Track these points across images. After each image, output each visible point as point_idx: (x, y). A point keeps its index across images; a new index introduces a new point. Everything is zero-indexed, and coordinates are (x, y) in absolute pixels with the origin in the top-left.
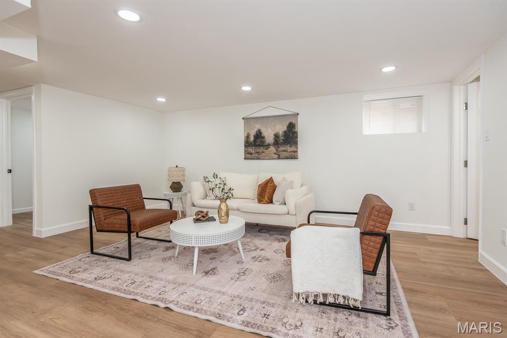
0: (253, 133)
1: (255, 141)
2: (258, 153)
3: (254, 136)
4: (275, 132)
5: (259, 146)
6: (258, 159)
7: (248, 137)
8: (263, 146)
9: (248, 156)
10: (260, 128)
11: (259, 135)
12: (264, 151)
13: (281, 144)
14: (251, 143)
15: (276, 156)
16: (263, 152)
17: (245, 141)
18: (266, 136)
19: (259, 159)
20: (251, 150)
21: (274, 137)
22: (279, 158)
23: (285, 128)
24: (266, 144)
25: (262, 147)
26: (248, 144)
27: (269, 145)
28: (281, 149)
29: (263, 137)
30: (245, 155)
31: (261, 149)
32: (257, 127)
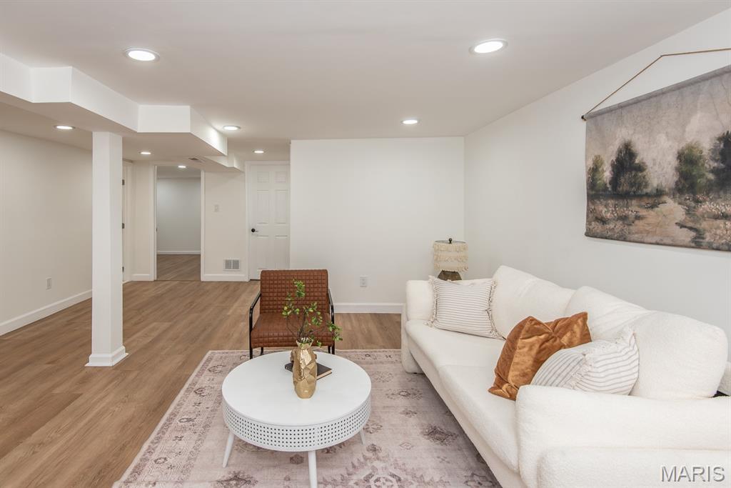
0: (609, 157)
1: (615, 181)
2: (624, 218)
3: (613, 165)
4: (683, 145)
5: (626, 196)
6: (622, 238)
7: (594, 171)
8: (640, 197)
9: (598, 228)
10: (628, 138)
11: (627, 162)
12: (643, 212)
14: (606, 189)
15: (687, 235)
16: (638, 218)
17: (588, 180)
18: (649, 163)
19: (625, 240)
20: (606, 209)
21: (675, 163)
22: (701, 245)
24: (648, 190)
25: (634, 202)
26: (595, 192)
27: (659, 193)
28: (709, 207)
29: (640, 168)
30: (589, 223)
31: (634, 208)
32: (621, 134)
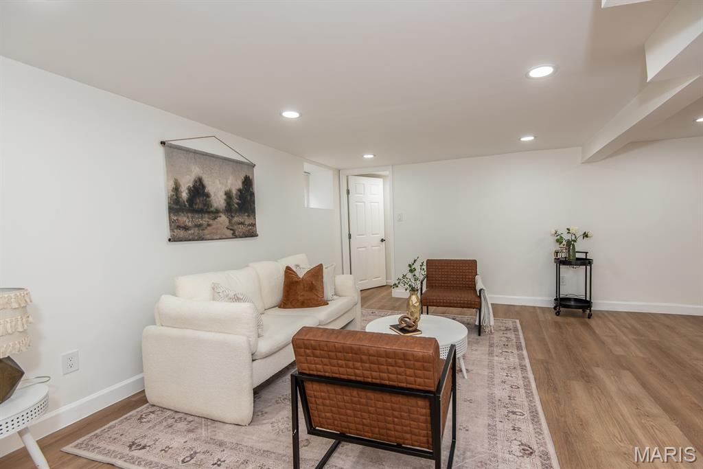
0: (186, 183)
1: (191, 200)
2: (199, 226)
3: (189, 189)
4: (227, 189)
5: (201, 211)
6: (201, 239)
7: (176, 189)
8: (208, 212)
9: (180, 233)
10: (200, 175)
11: (198, 190)
12: (211, 222)
13: (236, 211)
14: (185, 206)
15: (230, 233)
16: (209, 225)
17: (171, 198)
18: (212, 194)
19: (203, 239)
20: (185, 219)
21: (224, 197)
22: (235, 236)
23: (239, 185)
24: (212, 209)
25: (206, 215)
26: (176, 206)
27: (217, 212)
28: (236, 219)
29: (208, 195)
30: (172, 230)
31: (205, 220)
32: (196, 171)
